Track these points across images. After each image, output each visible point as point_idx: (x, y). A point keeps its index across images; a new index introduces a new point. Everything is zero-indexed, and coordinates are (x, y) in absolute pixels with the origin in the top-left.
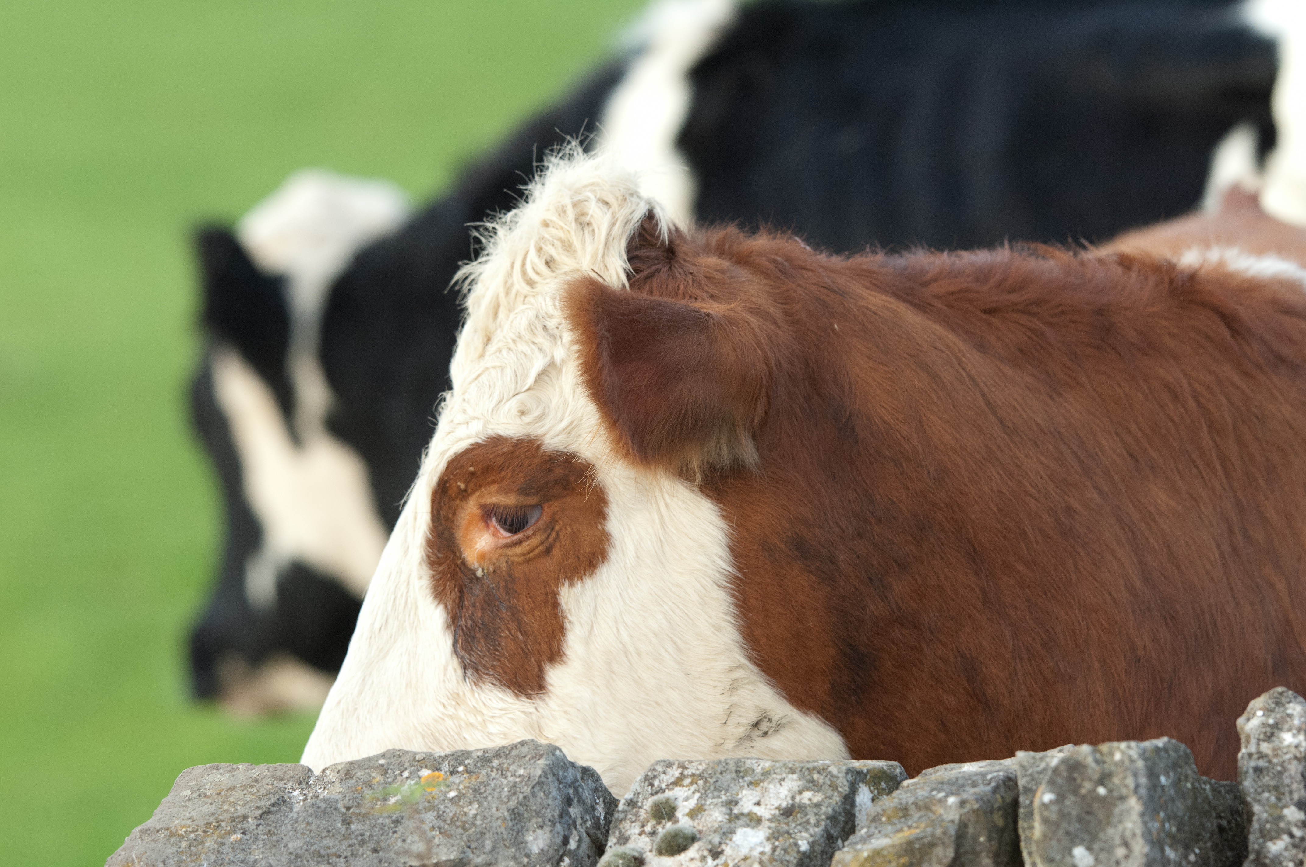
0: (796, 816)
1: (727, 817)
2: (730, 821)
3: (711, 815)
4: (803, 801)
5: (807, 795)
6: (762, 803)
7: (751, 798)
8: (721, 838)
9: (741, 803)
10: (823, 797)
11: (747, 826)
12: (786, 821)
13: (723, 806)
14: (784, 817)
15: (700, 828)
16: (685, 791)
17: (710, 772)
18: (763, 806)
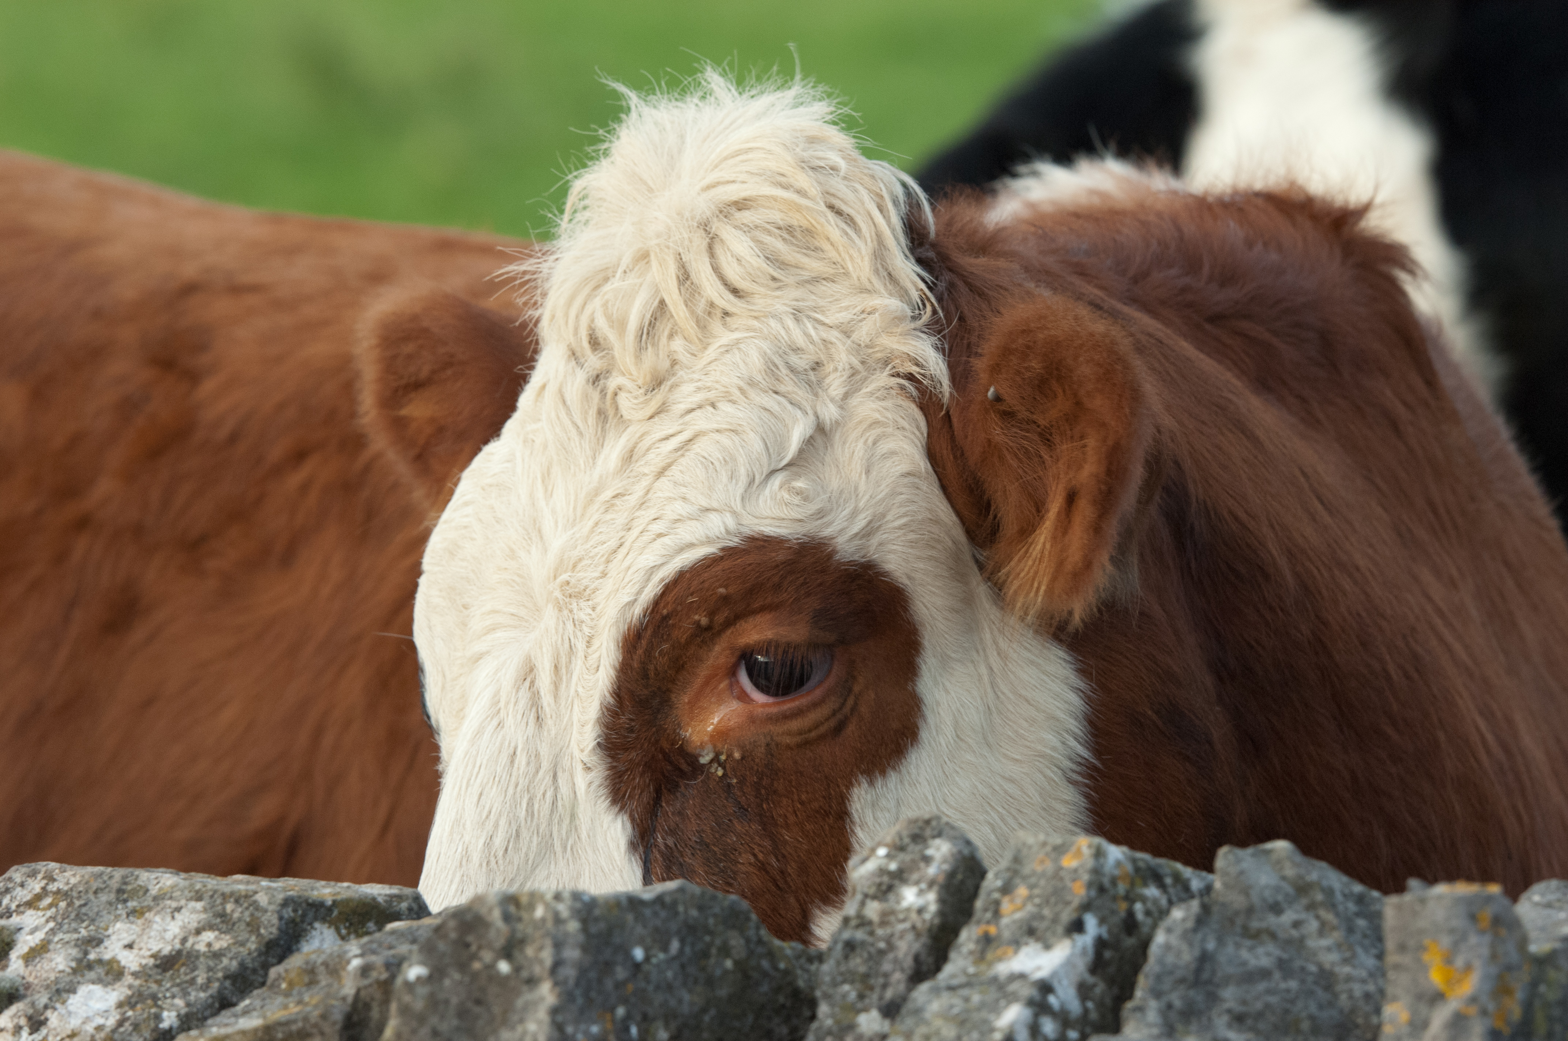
0: (178, 970)
1: (74, 964)
2: (75, 971)
3: (51, 960)
4: (197, 947)
5: (209, 936)
6: (135, 946)
7: (125, 935)
8: (50, 999)
9: (106, 943)
10: (231, 941)
11: (98, 981)
12: (159, 977)
13: (76, 945)
14: (159, 971)
15: (31, 979)
16: (39, 917)
17: (81, 889)
18: (135, 951)
